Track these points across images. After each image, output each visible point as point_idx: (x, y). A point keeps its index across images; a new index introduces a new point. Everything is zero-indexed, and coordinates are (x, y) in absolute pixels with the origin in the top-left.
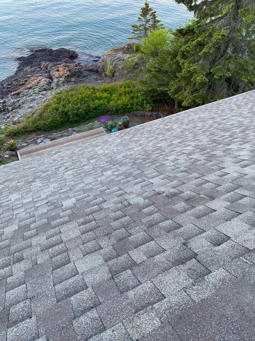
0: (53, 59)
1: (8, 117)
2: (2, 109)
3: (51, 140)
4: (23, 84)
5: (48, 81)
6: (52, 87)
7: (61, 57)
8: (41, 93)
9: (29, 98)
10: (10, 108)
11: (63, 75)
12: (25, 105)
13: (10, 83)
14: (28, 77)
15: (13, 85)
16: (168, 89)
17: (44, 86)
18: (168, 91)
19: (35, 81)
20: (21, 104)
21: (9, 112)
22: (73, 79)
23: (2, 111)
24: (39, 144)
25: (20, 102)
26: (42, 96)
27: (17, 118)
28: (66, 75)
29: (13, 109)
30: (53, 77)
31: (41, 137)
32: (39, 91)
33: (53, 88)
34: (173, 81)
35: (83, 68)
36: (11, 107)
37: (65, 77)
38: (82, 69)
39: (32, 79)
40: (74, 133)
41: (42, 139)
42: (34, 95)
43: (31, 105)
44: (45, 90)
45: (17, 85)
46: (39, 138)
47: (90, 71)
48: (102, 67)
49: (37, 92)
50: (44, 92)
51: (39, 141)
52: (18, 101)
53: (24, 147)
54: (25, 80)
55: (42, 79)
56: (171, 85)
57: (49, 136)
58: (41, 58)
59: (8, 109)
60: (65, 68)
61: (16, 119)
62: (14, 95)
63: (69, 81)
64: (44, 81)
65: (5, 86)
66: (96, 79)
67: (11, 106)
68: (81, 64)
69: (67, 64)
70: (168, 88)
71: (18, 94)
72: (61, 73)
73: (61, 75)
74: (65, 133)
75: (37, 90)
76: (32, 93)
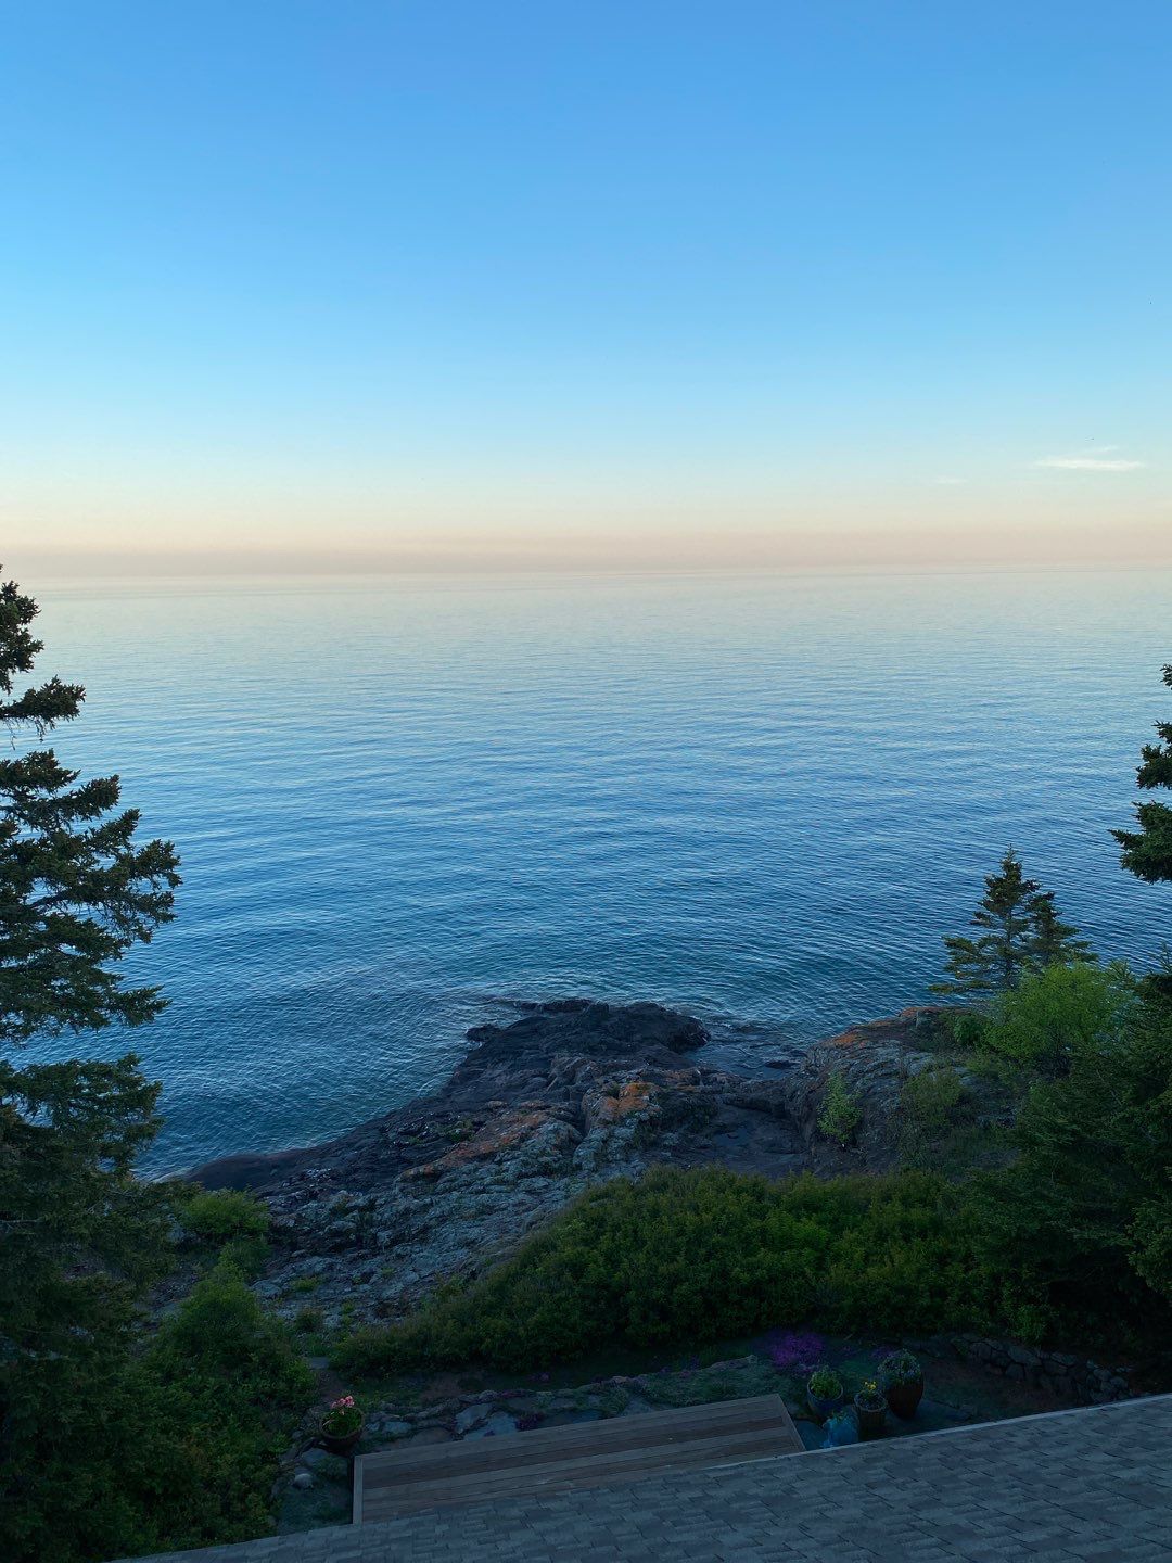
0: (601, 1042)
1: (366, 1278)
2: (353, 1237)
3: (520, 1427)
4: (464, 1137)
5: (564, 1134)
6: (576, 1161)
7: (638, 1037)
8: (526, 1182)
9: (472, 1202)
10: (384, 1236)
11: (630, 1115)
12: (447, 1229)
13: (415, 1127)
14: (491, 1110)
15: (422, 1137)
16: (1128, 1243)
17: (543, 1153)
18: (1130, 1249)
19: (515, 1127)
20: (433, 1222)
21: (376, 1250)
22: (672, 1138)
23: (351, 1244)
24: (461, 1437)
25: (432, 1212)
26: (528, 1199)
27: (400, 1286)
28: (645, 1117)
29: (394, 1242)
30: (592, 1118)
31: (479, 1402)
32: (521, 1176)
33: (579, 1167)
34: (1151, 1205)
35: (720, 1092)
36: (389, 1232)
37: (641, 1122)
38: (718, 1097)
39: (504, 1117)
40: (637, 1404)
41: (483, 1410)
42: (497, 1188)
43: (474, 1233)
44: (546, 1171)
45: (438, 1137)
46: (469, 1404)
47: (753, 1106)
48: (807, 1098)
49: (508, 1176)
50: (540, 1182)
51: (465, 1418)
52: (426, 1208)
53: (392, 1439)
54: (476, 1120)
55: (544, 1122)
56: (1145, 1223)
57: (516, 1404)
58: (558, 1035)
59: (375, 1237)
60: (646, 1088)
61: (392, 1290)
62: (417, 1177)
63: (654, 1144)
64: (548, 1130)
65: (391, 1136)
66: (775, 1148)
67: (393, 1226)
68: (715, 1075)
69: (657, 1070)
70: (1131, 1236)
71: (434, 1177)
72: (626, 1105)
73: (624, 1115)
74: (595, 1400)
75: (512, 1167)
76: (488, 1180)
